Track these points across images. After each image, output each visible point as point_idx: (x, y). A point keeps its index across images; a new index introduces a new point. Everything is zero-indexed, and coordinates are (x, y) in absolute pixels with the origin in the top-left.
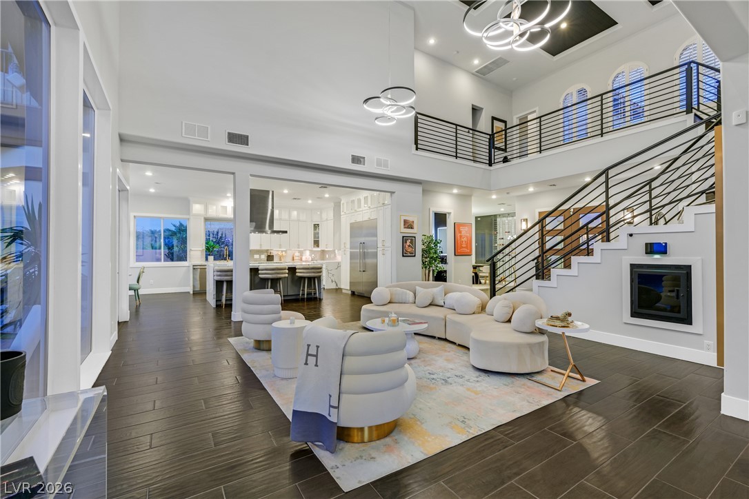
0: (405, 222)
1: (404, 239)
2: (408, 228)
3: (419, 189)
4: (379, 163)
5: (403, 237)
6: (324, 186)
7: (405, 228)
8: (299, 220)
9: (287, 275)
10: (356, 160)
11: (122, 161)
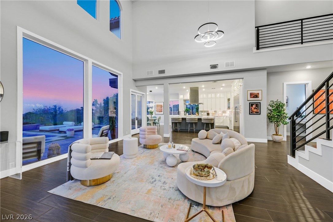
0: (251, 94)
1: (251, 105)
2: (254, 97)
3: (264, 73)
4: (227, 65)
5: (250, 103)
6: (215, 81)
7: (251, 98)
8: (211, 98)
9: (197, 121)
10: (214, 67)
11: (136, 86)
